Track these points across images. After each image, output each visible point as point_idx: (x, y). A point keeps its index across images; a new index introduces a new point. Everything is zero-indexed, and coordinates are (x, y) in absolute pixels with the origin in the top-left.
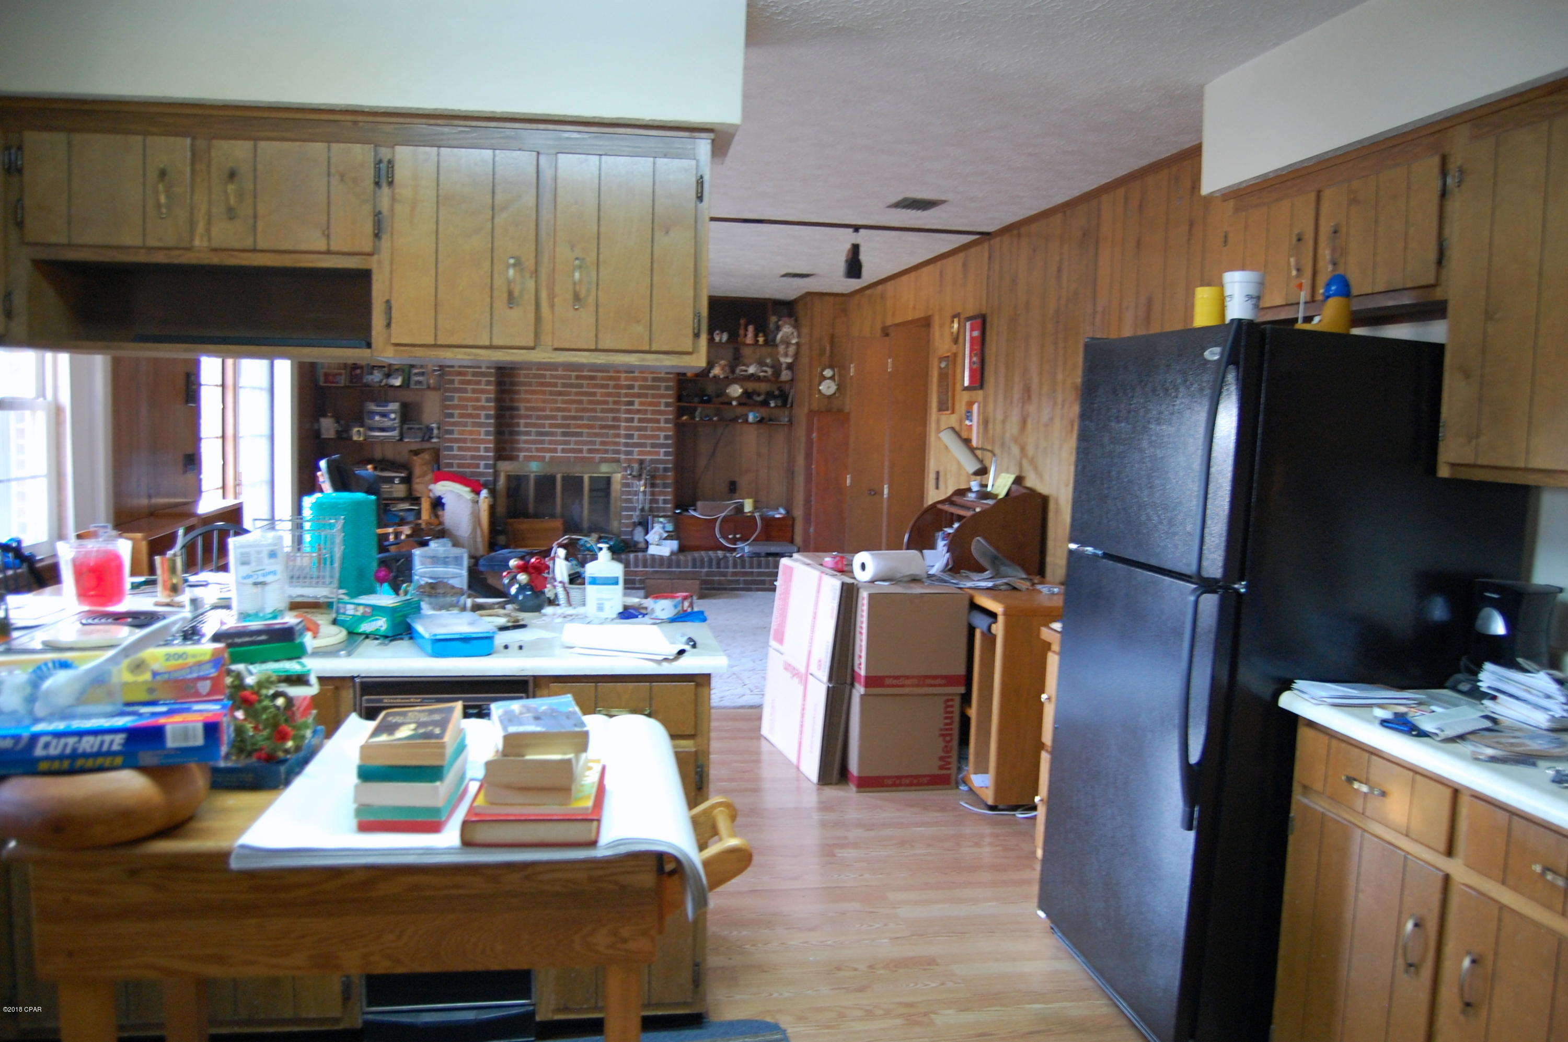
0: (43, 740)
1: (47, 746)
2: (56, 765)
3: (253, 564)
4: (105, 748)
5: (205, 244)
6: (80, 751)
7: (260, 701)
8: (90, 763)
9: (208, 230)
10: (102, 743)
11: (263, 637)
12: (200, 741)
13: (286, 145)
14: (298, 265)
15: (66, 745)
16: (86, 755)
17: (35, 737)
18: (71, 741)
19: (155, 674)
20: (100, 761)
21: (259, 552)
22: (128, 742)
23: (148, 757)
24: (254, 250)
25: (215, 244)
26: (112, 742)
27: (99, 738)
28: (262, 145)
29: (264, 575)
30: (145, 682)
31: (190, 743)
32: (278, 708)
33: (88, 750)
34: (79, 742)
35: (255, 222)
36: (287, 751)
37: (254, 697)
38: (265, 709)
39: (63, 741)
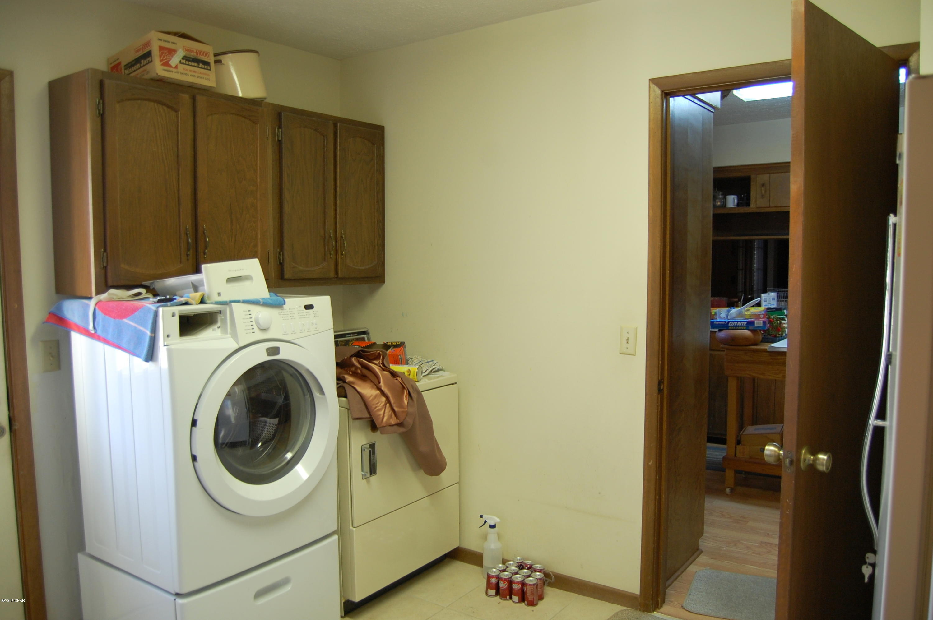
0: (730, 322)
1: (731, 324)
2: (732, 328)
3: (768, 301)
4: (742, 325)
5: (755, 206)
6: (737, 325)
7: (774, 321)
8: (739, 328)
9: (756, 202)
10: (742, 324)
11: (774, 310)
12: (762, 325)
13: (779, 174)
14: (783, 211)
15: (735, 324)
16: (738, 326)
17: (729, 322)
18: (736, 323)
19: (751, 313)
20: (741, 328)
21: (770, 298)
22: (747, 324)
23: (751, 328)
24: (770, 207)
25: (758, 206)
26: (744, 324)
27: (741, 323)
28: (772, 175)
29: (771, 305)
30: (749, 314)
31: (760, 325)
32: (778, 323)
33: (739, 325)
34: (737, 323)
35: (770, 199)
36: (779, 335)
37: (772, 320)
38: (775, 323)
39: (734, 323)
